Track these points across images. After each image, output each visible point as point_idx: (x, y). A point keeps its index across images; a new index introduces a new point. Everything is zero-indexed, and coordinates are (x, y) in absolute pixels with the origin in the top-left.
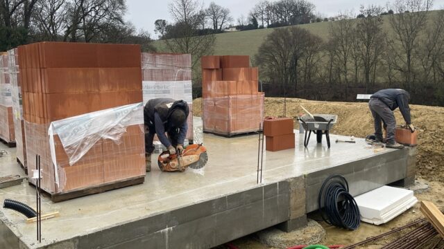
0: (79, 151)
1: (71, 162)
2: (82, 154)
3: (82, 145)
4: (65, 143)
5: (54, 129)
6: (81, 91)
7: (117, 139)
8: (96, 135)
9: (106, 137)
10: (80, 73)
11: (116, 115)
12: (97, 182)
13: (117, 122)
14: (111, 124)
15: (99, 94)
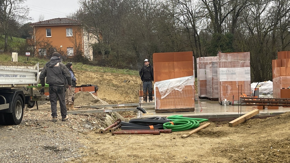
0: (165, 94)
1: (162, 98)
2: (166, 95)
3: (166, 91)
4: (160, 90)
5: (156, 85)
6: (167, 71)
7: (181, 90)
8: (172, 88)
9: (176, 89)
10: (167, 64)
11: (181, 81)
12: (172, 107)
13: (181, 84)
14: (178, 84)
15: (174, 72)
